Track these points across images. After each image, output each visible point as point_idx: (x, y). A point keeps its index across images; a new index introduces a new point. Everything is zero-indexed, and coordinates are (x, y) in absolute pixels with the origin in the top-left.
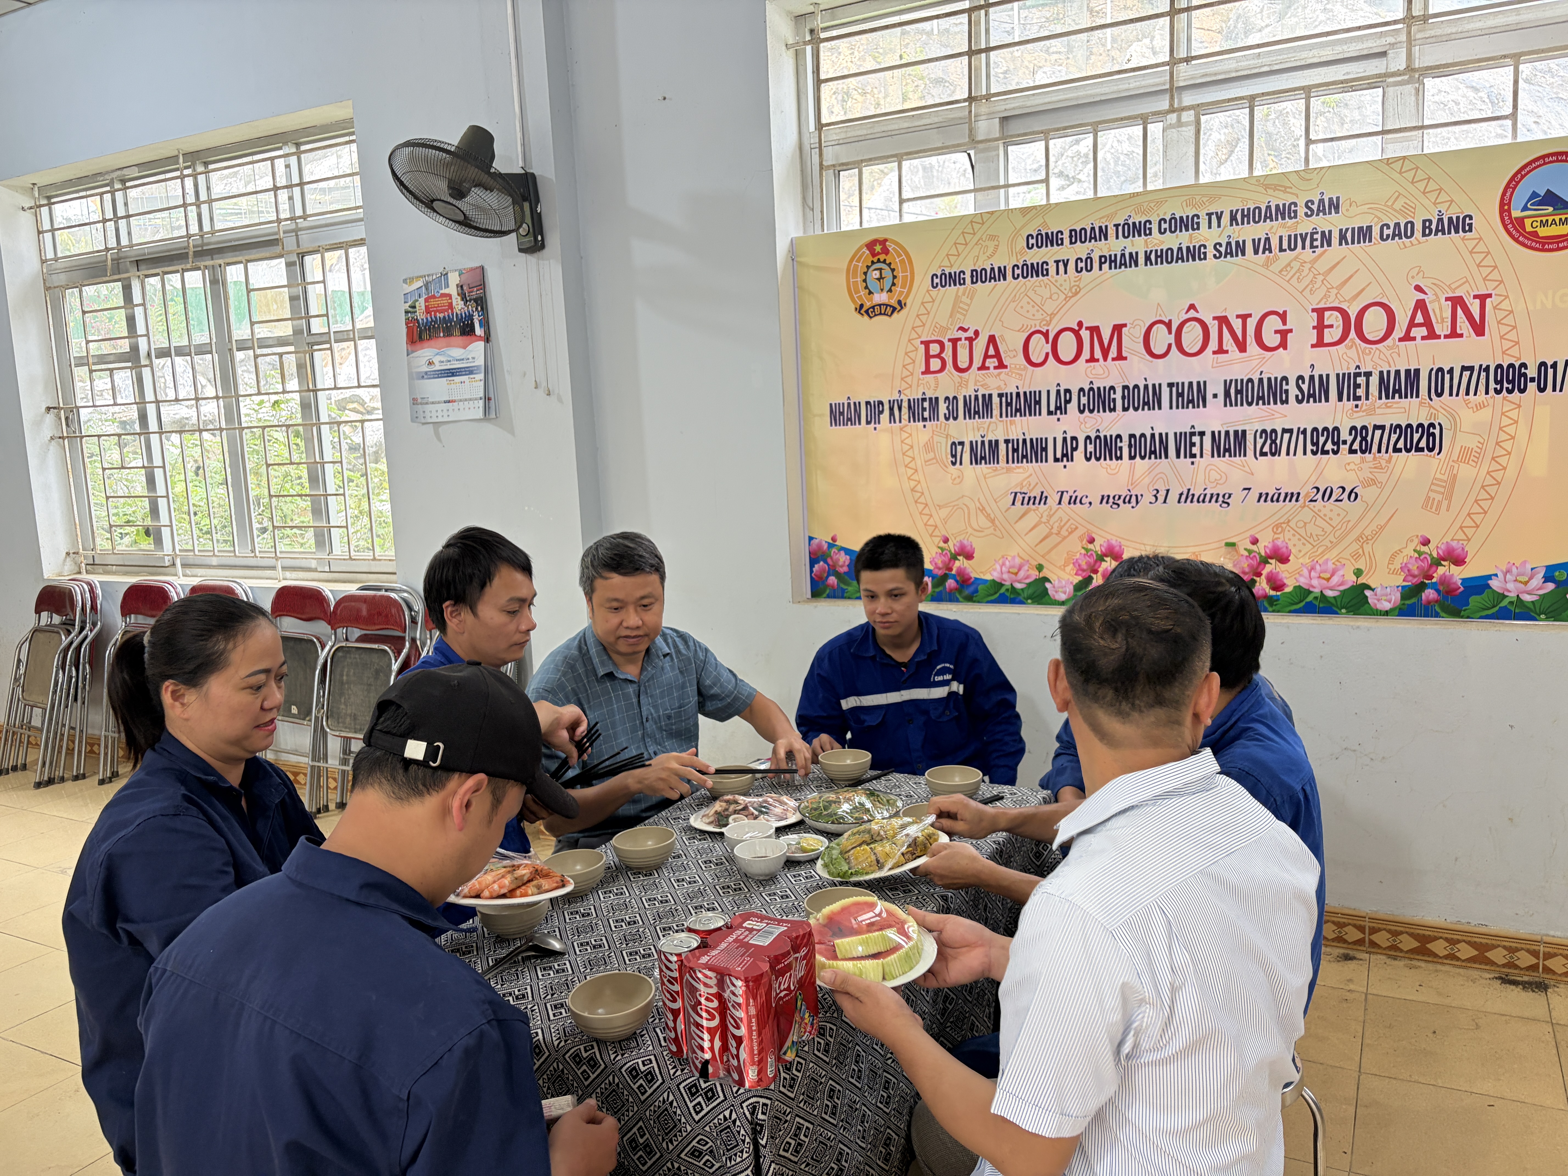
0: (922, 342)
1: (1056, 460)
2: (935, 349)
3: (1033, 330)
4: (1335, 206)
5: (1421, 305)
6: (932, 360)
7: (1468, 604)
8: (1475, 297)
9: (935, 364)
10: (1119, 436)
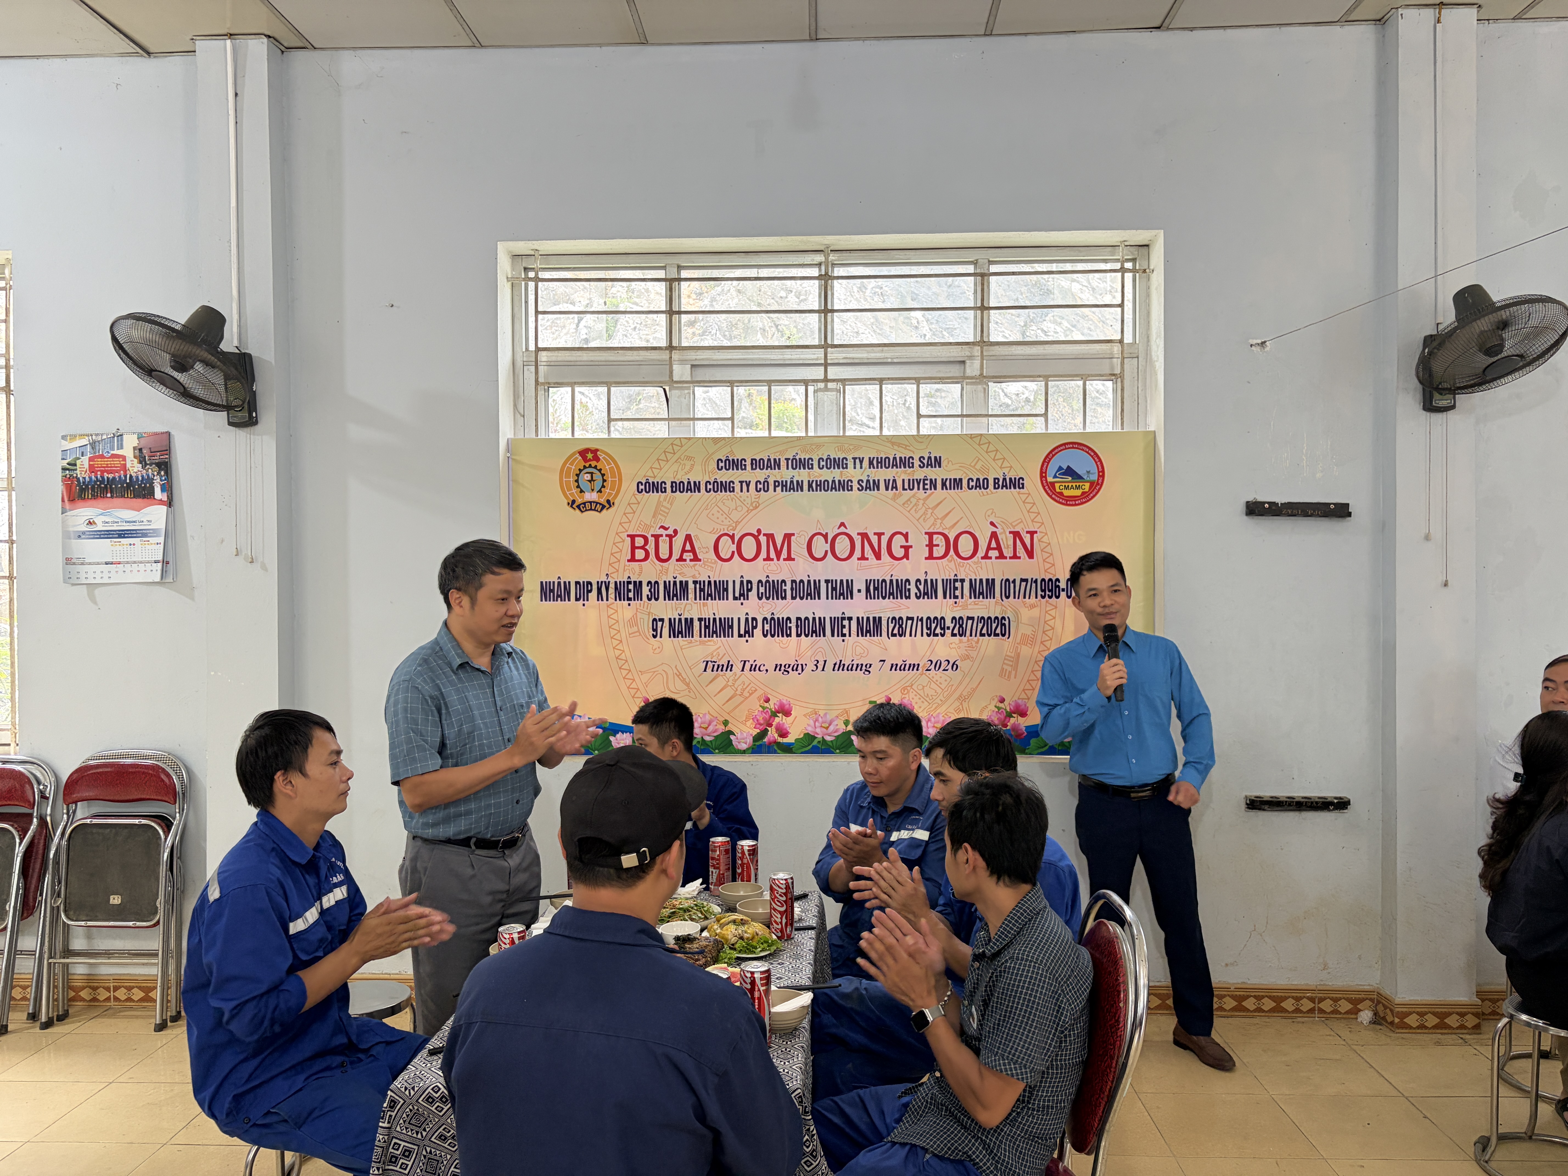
0: (628, 536)
1: (740, 636)
2: (639, 542)
3: (722, 532)
4: (938, 462)
5: (994, 535)
6: (637, 551)
7: (1029, 744)
8: (1027, 532)
9: (640, 554)
10: (789, 619)
